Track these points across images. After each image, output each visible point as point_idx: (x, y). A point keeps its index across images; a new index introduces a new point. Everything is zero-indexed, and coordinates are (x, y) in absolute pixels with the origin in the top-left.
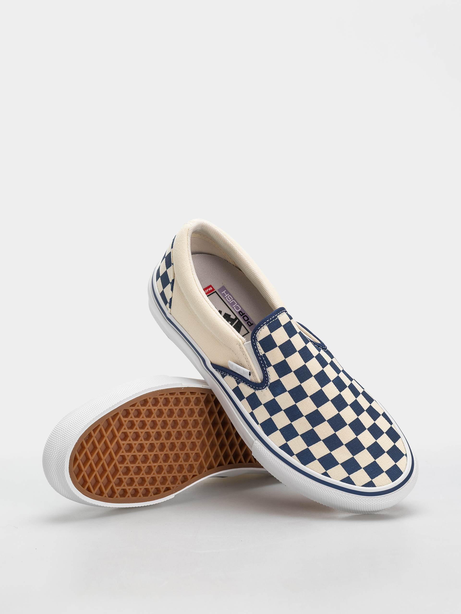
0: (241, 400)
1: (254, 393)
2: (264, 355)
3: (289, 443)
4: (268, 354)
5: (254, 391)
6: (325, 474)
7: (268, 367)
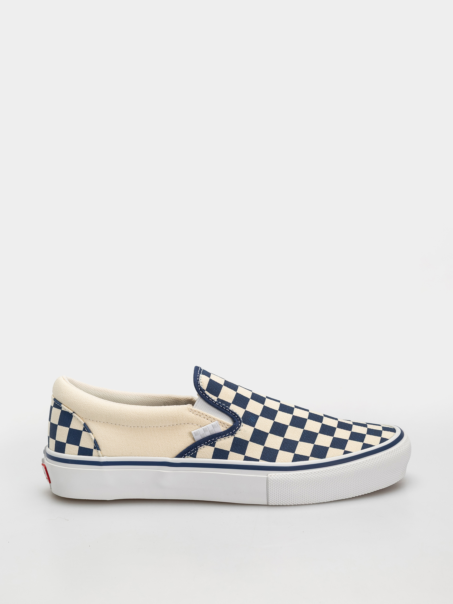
0: (226, 458)
1: (235, 438)
2: (218, 399)
3: (297, 452)
4: (220, 397)
5: (234, 437)
6: (346, 452)
7: (229, 406)
